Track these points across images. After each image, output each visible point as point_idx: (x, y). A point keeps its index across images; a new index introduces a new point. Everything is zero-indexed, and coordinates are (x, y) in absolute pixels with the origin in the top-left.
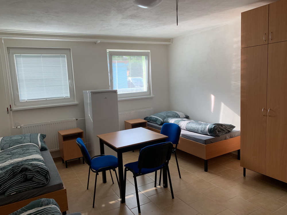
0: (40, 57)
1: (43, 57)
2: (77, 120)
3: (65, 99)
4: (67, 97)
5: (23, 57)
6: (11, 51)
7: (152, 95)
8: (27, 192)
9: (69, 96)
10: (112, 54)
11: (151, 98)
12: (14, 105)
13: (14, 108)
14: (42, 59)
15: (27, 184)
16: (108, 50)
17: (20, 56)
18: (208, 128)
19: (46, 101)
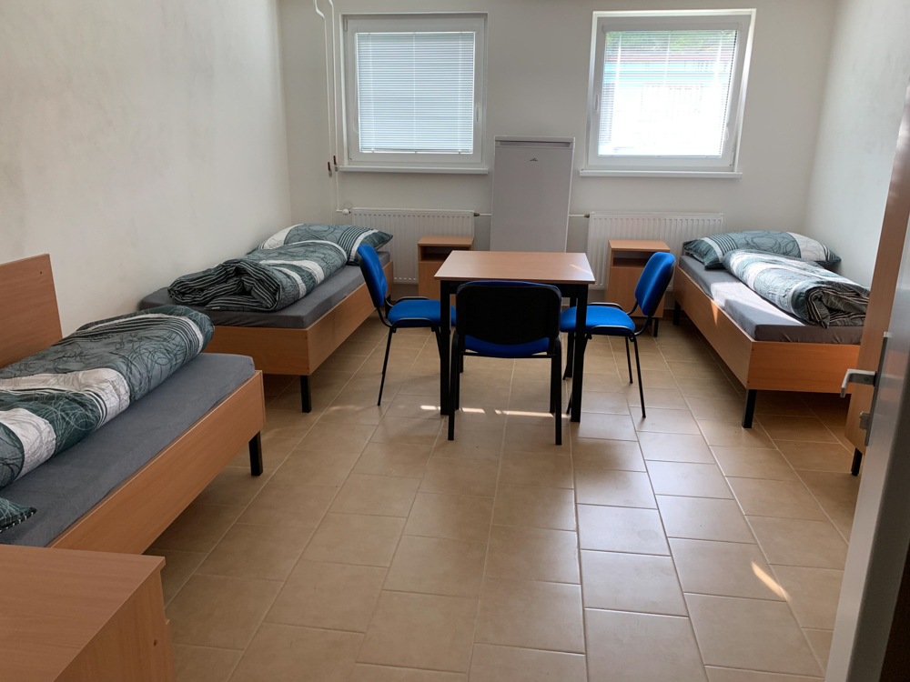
0: (409, 38)
1: (419, 38)
2: (476, 215)
3: (460, 156)
4: (467, 151)
5: (376, 38)
6: (351, 24)
7: (737, 172)
8: (239, 313)
9: (471, 148)
10: (606, 26)
11: (732, 180)
12: (349, 158)
13: (345, 165)
14: (414, 43)
15: (242, 300)
16: (597, 14)
17: (367, 38)
18: (795, 292)
19: (416, 155)
